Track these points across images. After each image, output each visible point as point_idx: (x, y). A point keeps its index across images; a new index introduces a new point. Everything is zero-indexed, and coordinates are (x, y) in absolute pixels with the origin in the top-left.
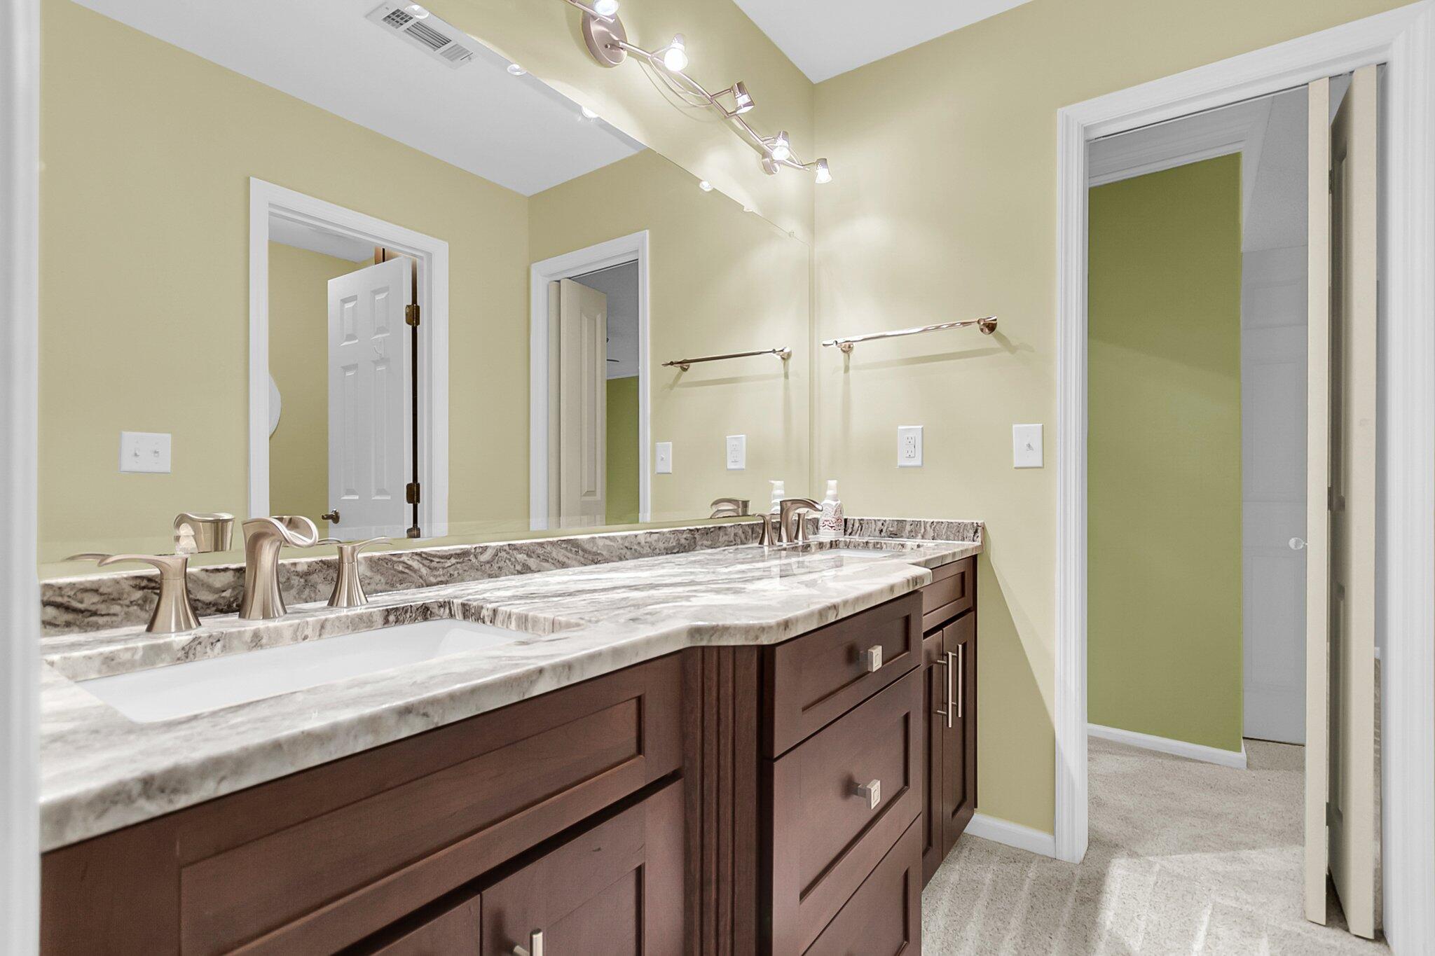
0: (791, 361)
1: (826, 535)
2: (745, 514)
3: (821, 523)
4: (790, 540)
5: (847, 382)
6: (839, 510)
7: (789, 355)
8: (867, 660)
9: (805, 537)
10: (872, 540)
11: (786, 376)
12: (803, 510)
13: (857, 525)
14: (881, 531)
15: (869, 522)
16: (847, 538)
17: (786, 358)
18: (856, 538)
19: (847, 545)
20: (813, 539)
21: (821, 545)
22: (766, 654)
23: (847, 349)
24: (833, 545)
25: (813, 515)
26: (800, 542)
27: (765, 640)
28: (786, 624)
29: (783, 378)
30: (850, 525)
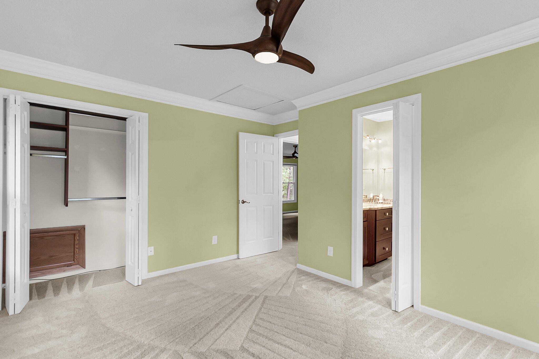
0: (374, 171)
1: (380, 201)
2: (366, 198)
3: (379, 199)
4: (374, 202)
5: (384, 175)
6: (383, 197)
7: (374, 169)
8: (386, 214)
9: (377, 201)
10: (389, 202)
11: (373, 173)
12: (376, 197)
13: (386, 200)
14: (391, 201)
15: (388, 199)
16: (384, 202)
17: (373, 170)
18: (386, 202)
19: (384, 203)
20: (378, 202)
21: (380, 203)
22: (376, 211)
23: (385, 169)
24: (382, 203)
25: (378, 198)
26: (376, 202)
27: (376, 209)
28: (378, 208)
29: (372, 173)
30: (385, 200)
